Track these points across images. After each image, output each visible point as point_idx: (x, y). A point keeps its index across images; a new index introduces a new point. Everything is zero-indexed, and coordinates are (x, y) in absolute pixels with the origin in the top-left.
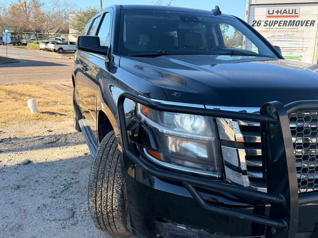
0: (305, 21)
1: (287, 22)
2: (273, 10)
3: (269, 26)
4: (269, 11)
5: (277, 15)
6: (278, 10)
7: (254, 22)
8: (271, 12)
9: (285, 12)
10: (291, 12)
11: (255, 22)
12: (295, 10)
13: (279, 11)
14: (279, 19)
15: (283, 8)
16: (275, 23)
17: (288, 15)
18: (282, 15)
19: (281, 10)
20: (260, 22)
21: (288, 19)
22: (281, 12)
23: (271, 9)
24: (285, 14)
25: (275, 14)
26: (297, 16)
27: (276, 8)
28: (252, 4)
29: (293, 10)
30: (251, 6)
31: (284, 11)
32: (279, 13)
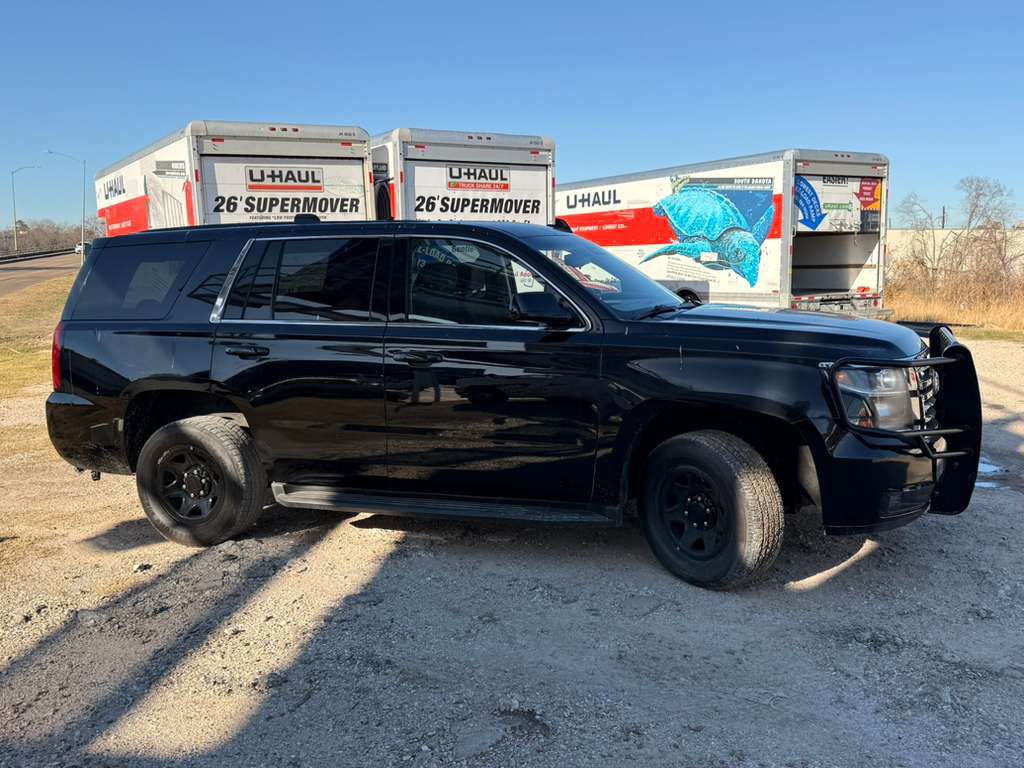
0: (338, 200)
1: (299, 200)
2: (262, 172)
3: (259, 210)
4: (251, 172)
5: (274, 184)
6: (273, 172)
7: (217, 200)
8: (257, 175)
9: (290, 176)
10: (304, 177)
11: (220, 200)
12: (313, 173)
13: (277, 173)
14: (280, 195)
15: (284, 167)
16: (271, 206)
17: (298, 184)
18: (283, 184)
19: (280, 172)
20: (233, 201)
21: (301, 195)
22: (280, 176)
23: (257, 167)
24: (291, 183)
25: (268, 181)
26: (319, 188)
27: (268, 167)
28: (205, 152)
29: (307, 172)
30: (205, 159)
31: (288, 175)
32: (277, 180)
